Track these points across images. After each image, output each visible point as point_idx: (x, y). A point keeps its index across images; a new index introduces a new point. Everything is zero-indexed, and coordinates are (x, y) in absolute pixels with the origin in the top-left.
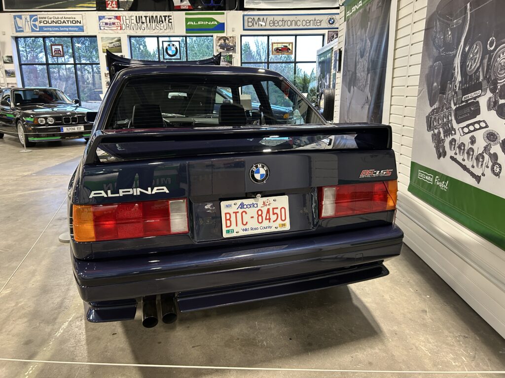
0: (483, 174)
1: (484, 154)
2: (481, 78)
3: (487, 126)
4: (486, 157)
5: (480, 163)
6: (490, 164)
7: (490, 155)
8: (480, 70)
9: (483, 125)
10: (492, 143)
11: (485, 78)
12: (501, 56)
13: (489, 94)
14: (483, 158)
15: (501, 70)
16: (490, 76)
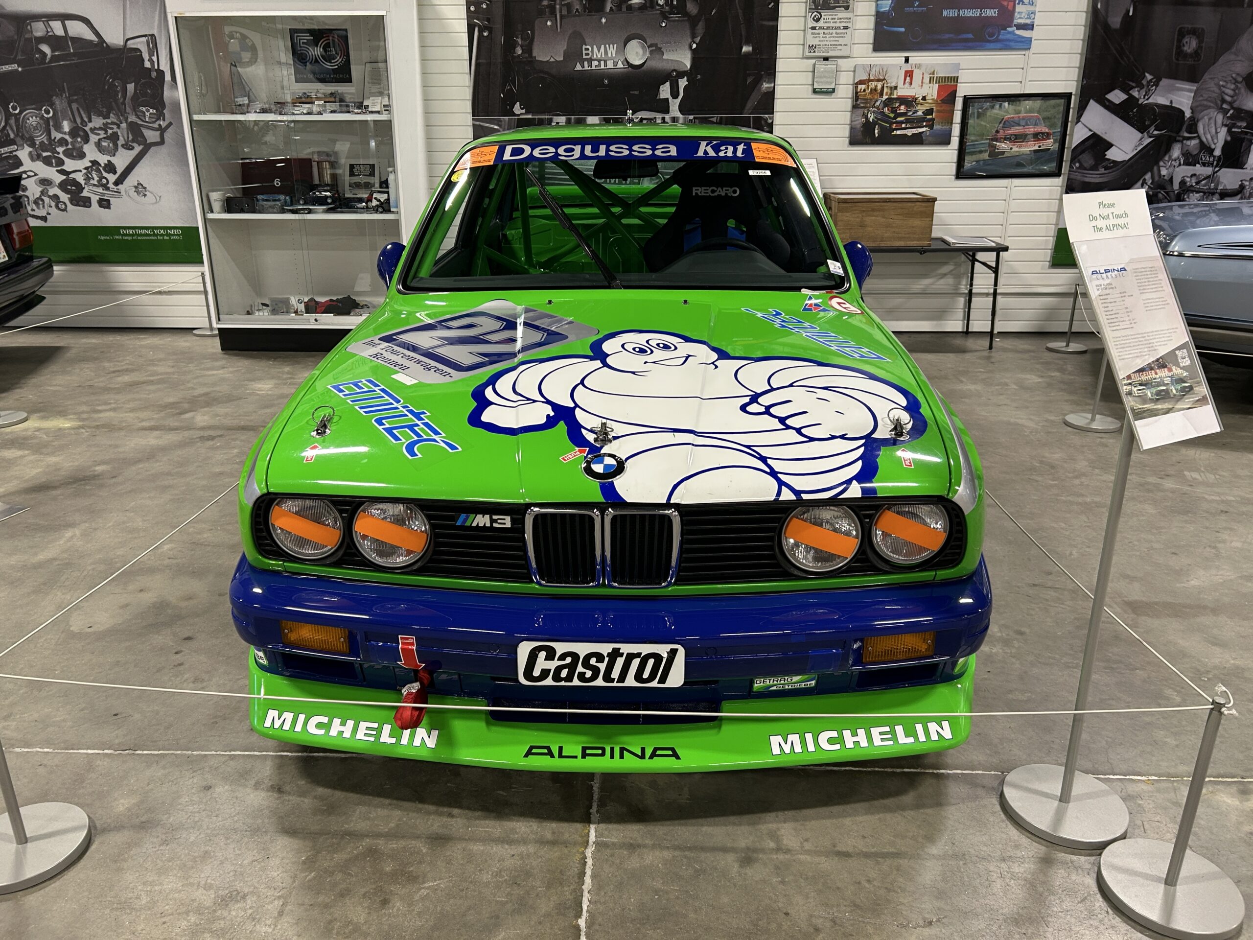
0: (49, 214)
1: (43, 197)
2: (12, 136)
3: (36, 175)
4: (46, 199)
5: (41, 206)
6: (53, 204)
7: (49, 197)
8: (8, 128)
9: (32, 174)
10: (47, 187)
11: (17, 135)
12: (31, 119)
13: (28, 149)
14: (43, 200)
15: (34, 130)
16: (23, 135)
